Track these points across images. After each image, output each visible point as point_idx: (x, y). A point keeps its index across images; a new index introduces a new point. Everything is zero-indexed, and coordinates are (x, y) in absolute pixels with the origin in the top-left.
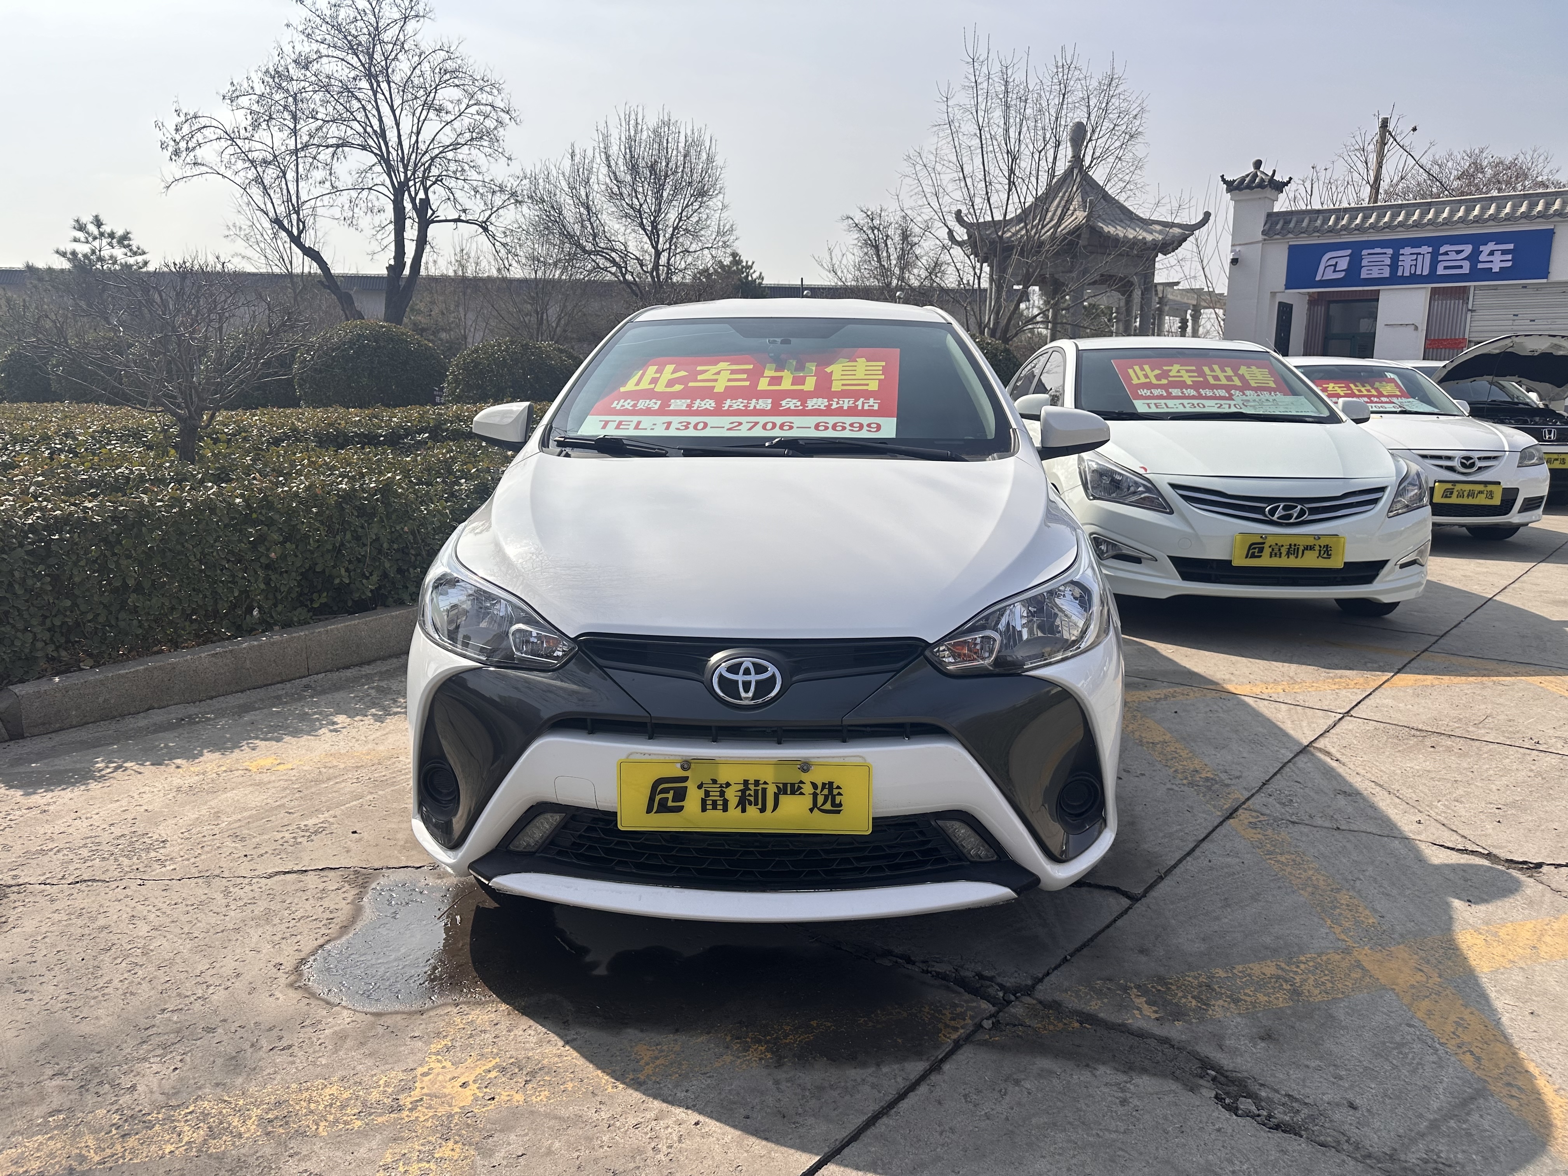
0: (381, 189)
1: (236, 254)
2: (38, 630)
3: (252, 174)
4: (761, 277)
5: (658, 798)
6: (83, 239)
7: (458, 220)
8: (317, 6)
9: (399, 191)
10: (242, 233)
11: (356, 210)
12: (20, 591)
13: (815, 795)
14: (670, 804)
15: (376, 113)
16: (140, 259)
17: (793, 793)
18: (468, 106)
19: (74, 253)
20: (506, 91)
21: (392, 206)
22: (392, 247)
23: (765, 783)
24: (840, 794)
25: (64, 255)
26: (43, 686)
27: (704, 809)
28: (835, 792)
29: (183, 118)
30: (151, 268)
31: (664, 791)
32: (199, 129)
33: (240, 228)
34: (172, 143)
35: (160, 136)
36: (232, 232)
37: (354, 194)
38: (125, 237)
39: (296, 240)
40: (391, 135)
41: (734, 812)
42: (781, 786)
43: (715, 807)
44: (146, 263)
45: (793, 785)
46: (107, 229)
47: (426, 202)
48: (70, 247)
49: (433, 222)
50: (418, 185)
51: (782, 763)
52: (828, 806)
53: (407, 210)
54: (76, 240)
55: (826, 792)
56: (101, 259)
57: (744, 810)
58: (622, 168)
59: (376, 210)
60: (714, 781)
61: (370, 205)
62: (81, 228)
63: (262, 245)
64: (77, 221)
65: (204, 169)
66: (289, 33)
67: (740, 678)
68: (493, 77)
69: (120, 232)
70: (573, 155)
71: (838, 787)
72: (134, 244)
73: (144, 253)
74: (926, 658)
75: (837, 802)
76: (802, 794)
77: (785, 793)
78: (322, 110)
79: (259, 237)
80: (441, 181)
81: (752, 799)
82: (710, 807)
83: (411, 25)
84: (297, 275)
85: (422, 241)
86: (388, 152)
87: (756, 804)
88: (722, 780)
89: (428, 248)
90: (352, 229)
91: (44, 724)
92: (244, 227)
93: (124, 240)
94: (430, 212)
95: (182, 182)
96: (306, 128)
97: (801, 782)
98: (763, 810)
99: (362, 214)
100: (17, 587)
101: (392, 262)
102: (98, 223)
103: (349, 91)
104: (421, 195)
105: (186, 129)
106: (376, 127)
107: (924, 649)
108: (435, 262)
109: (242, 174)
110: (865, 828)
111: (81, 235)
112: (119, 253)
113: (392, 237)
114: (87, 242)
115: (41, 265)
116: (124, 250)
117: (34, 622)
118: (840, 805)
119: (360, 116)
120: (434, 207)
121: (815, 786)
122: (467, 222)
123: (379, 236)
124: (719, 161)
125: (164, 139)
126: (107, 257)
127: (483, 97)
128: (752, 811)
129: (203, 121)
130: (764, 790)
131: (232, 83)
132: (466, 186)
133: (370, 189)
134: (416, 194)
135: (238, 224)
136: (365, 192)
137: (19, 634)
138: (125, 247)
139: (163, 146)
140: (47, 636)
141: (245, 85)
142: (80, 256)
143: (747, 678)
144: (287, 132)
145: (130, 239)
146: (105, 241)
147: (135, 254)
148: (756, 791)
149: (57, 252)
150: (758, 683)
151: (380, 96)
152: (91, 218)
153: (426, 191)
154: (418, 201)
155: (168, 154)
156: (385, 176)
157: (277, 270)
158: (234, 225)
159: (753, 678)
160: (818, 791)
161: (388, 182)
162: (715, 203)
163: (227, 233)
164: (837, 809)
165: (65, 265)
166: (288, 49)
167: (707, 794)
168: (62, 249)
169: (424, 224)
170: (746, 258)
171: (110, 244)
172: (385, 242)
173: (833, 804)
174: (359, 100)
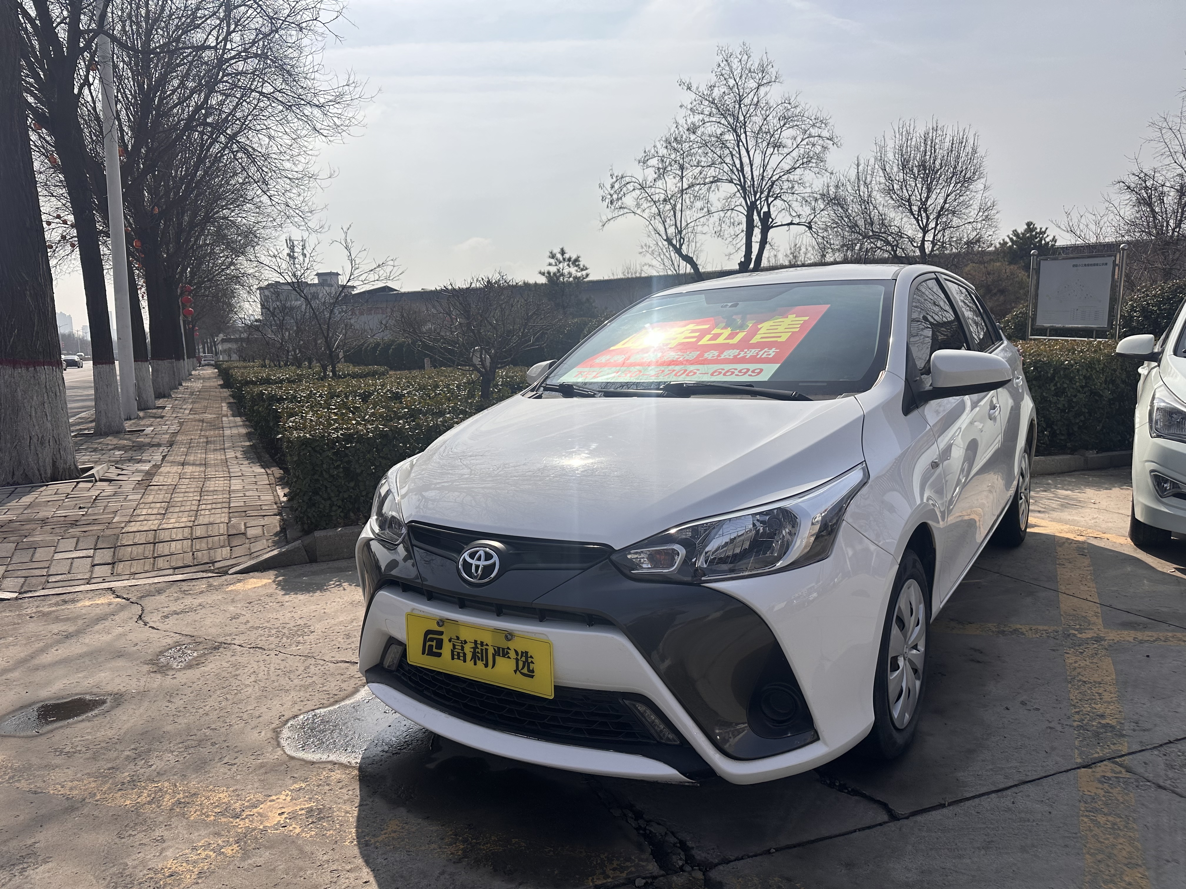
0: (740, 209)
1: (646, 264)
2: (334, 499)
3: (654, 210)
4: (1054, 240)
5: (428, 644)
6: (554, 264)
7: (791, 223)
8: (700, 89)
9: (751, 208)
10: (650, 250)
11: (723, 225)
12: (326, 476)
13: (517, 660)
14: (434, 650)
15: (738, 156)
16: (584, 273)
17: (504, 656)
18: (803, 140)
19: (549, 273)
20: (831, 124)
21: (745, 219)
22: (744, 248)
23: (487, 645)
24: (532, 662)
25: (543, 274)
26: (330, 533)
27: (453, 658)
28: (530, 660)
29: (615, 179)
30: (590, 278)
31: (431, 640)
32: (625, 185)
33: (649, 246)
34: (609, 197)
35: (601, 193)
36: (645, 249)
37: (722, 214)
38: (577, 260)
39: (678, 251)
40: (747, 169)
41: (470, 663)
42: (496, 648)
43: (459, 658)
44: (587, 275)
45: (503, 649)
46: (567, 256)
47: (768, 214)
48: (546, 269)
49: (772, 227)
50: (762, 203)
51: (497, 631)
52: (525, 671)
53: (755, 222)
54: (550, 264)
55: (524, 659)
56: (562, 275)
57: (475, 664)
58: (895, 170)
59: (736, 223)
60: (458, 638)
61: (732, 220)
62: (553, 256)
63: (662, 256)
64: (551, 253)
65: (626, 210)
66: (683, 112)
67: (474, 562)
68: (821, 116)
69: (574, 257)
70: (858, 165)
71: (531, 657)
72: (581, 264)
73: (587, 269)
74: (611, 561)
75: (531, 669)
76: (509, 657)
77: (499, 655)
78: (703, 159)
79: (660, 251)
80: (780, 197)
81: (480, 655)
82: (456, 657)
83: (762, 90)
84: (682, 275)
85: (764, 242)
86: (745, 182)
87: (482, 661)
88: (462, 638)
89: (767, 246)
90: (720, 239)
91: (328, 555)
92: (651, 245)
93: (575, 262)
94: (771, 220)
95: (612, 221)
96: (690, 173)
97: (508, 648)
98: (486, 665)
99: (727, 227)
100: (324, 473)
101: (743, 260)
102: (563, 252)
103: (723, 144)
104: (765, 209)
105: (617, 186)
106: (738, 166)
107: (611, 554)
108: (775, 256)
109: (647, 211)
110: (550, 694)
111: (553, 261)
112: (573, 270)
113: (744, 241)
114: (556, 265)
115: (531, 281)
116: (576, 268)
117: (332, 495)
118: (533, 671)
119: (728, 160)
120: (773, 217)
121: (517, 653)
122: (798, 224)
123: (734, 242)
124: (981, 152)
125: (604, 194)
126: (566, 273)
127: (814, 131)
128: (480, 664)
129: (628, 179)
130: (487, 650)
131: (645, 152)
132: (799, 198)
133: (732, 209)
134: (761, 209)
135: (648, 244)
136: (729, 212)
137: (323, 502)
138: (576, 266)
139: (603, 199)
140: (340, 503)
141: (653, 151)
142: (552, 274)
143: (478, 563)
144: (678, 178)
145: (579, 261)
146: (566, 264)
147: (582, 270)
148: (482, 650)
149: (540, 273)
150: (485, 567)
151: (741, 144)
152: (559, 250)
153: (769, 206)
154: (762, 215)
155: (605, 204)
156: (742, 199)
157: (670, 273)
158: (646, 245)
159: (482, 563)
160: (519, 657)
161: (744, 203)
162: (978, 185)
163: (641, 250)
164: (530, 674)
165: (543, 280)
166: (682, 121)
167: (454, 646)
168: (543, 271)
169: (766, 230)
170: (1039, 226)
171: (568, 265)
172: (738, 246)
173: (529, 670)
174: (728, 148)
